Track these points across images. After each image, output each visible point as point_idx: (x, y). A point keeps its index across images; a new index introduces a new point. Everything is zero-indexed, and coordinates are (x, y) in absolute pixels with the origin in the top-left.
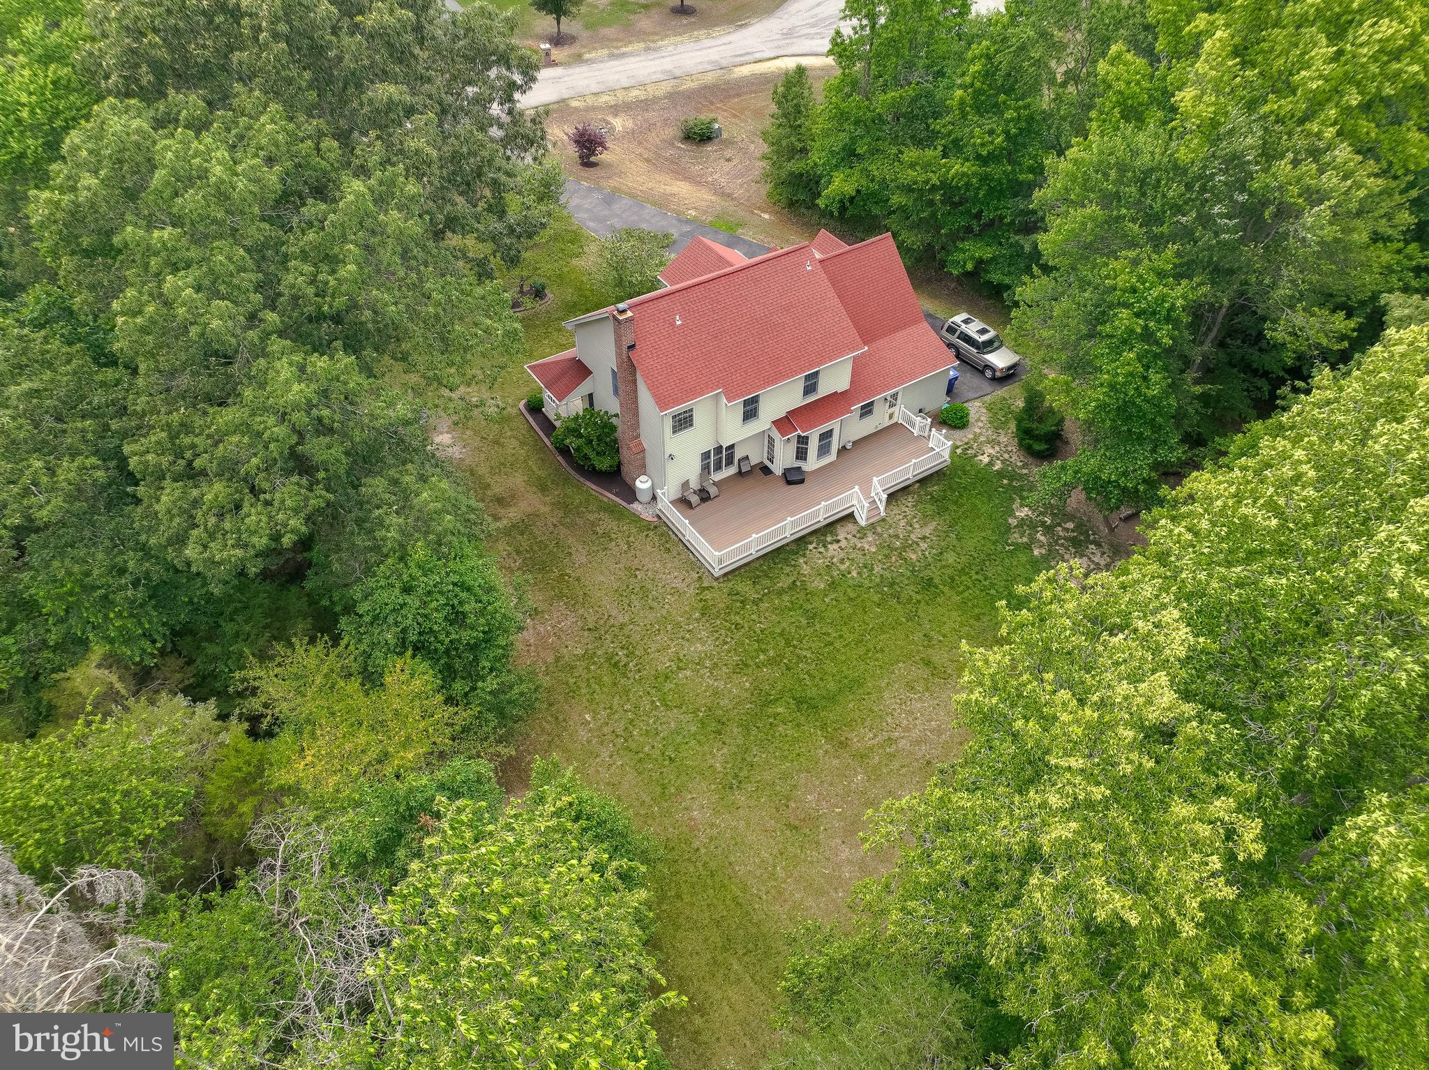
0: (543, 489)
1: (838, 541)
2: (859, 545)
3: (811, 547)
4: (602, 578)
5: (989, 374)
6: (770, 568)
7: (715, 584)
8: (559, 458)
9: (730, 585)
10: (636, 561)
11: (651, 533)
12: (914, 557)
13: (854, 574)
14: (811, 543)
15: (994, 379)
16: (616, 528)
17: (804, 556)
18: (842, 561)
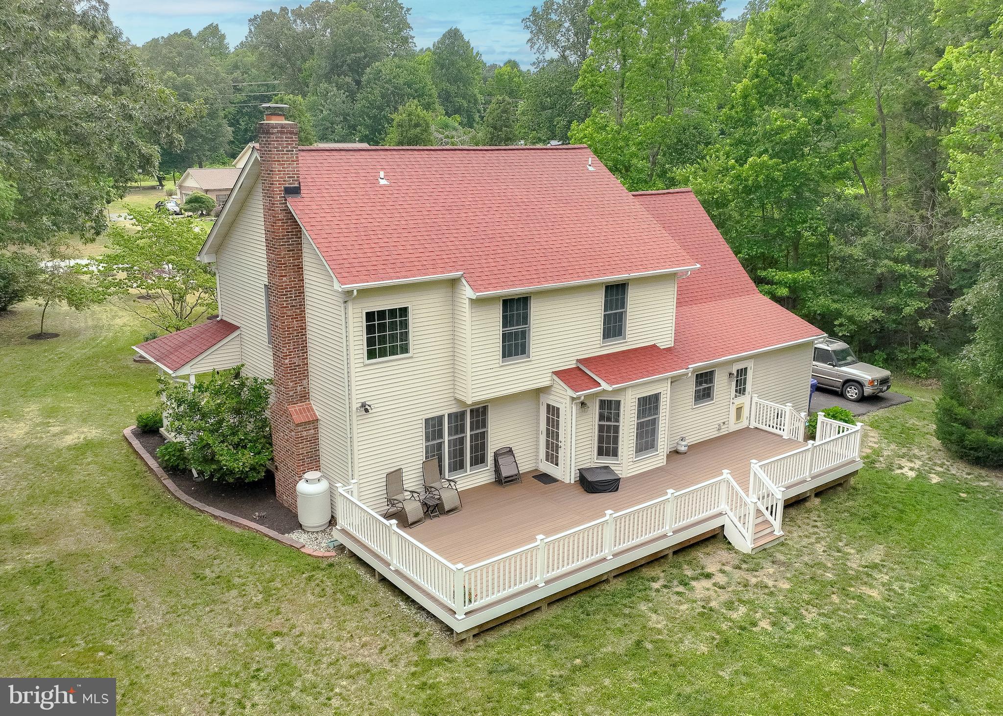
0: (118, 519)
1: (708, 576)
2: (754, 581)
3: (656, 585)
4: (187, 652)
5: (852, 393)
6: (576, 619)
7: (456, 653)
8: (169, 483)
9: (492, 654)
10: (278, 621)
11: (319, 575)
12: (874, 593)
13: (765, 624)
14: (654, 579)
15: (863, 399)
16: (244, 569)
17: (647, 600)
18: (730, 605)
